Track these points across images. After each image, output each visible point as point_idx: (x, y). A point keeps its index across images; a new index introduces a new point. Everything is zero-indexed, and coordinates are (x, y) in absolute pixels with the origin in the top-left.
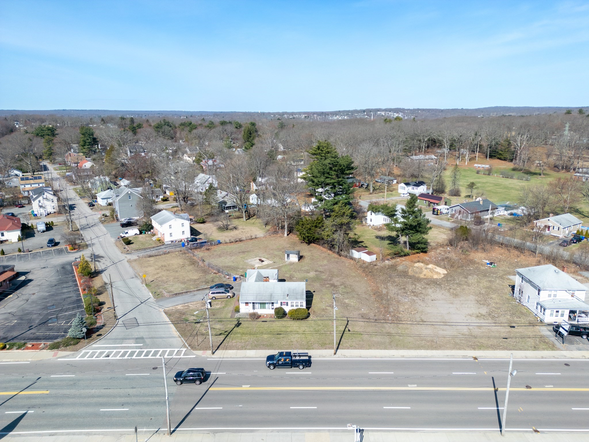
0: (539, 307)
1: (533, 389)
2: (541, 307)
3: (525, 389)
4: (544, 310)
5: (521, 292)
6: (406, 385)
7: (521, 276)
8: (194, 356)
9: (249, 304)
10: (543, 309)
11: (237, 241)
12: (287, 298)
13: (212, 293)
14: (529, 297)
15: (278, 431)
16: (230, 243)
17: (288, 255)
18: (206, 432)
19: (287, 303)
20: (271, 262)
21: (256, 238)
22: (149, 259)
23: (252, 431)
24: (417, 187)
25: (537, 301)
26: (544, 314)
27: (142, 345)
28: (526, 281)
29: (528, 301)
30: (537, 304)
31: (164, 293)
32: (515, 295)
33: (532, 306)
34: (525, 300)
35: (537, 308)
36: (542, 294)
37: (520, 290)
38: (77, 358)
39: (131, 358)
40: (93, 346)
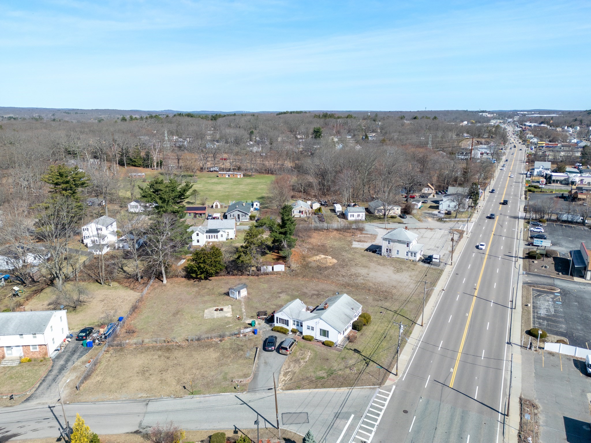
0: (410, 254)
2: (412, 253)
3: (477, 291)
4: (415, 254)
6: (466, 316)
8: (394, 387)
14: (398, 251)
16: (131, 314)
17: (239, 292)
18: (505, 399)
21: (142, 299)
25: (407, 251)
26: (415, 256)
27: (353, 416)
28: (394, 241)
29: (398, 254)
30: (407, 253)
31: (241, 382)
32: (382, 254)
33: (402, 255)
34: (394, 254)
35: (407, 255)
36: (411, 245)
37: (387, 249)
39: (376, 427)
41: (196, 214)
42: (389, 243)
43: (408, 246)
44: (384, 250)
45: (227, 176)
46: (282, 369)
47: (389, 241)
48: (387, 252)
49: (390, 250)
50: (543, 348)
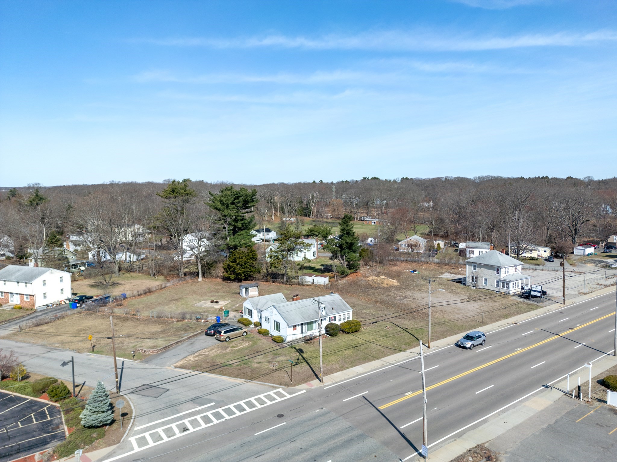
0: (501, 284)
1: (576, 329)
2: (503, 283)
3: (571, 331)
4: (508, 284)
5: (475, 279)
6: (513, 350)
7: (473, 264)
8: (304, 391)
9: (297, 327)
10: (505, 284)
11: (141, 294)
12: (334, 311)
14: (486, 280)
15: (503, 412)
16: (139, 295)
17: (247, 290)
18: (451, 440)
19: (335, 317)
20: (229, 301)
21: (165, 287)
24: (268, 233)
25: (497, 280)
26: (507, 287)
27: (213, 404)
28: (481, 266)
29: (486, 283)
30: (498, 282)
32: (467, 284)
33: (492, 286)
34: (481, 284)
35: (498, 285)
36: (502, 271)
37: (473, 278)
38: (137, 449)
39: (224, 420)
40: (136, 429)
42: (475, 269)
43: (498, 273)
44: (469, 281)
45: (373, 224)
47: (474, 266)
48: (473, 281)
49: (476, 278)
50: (606, 402)
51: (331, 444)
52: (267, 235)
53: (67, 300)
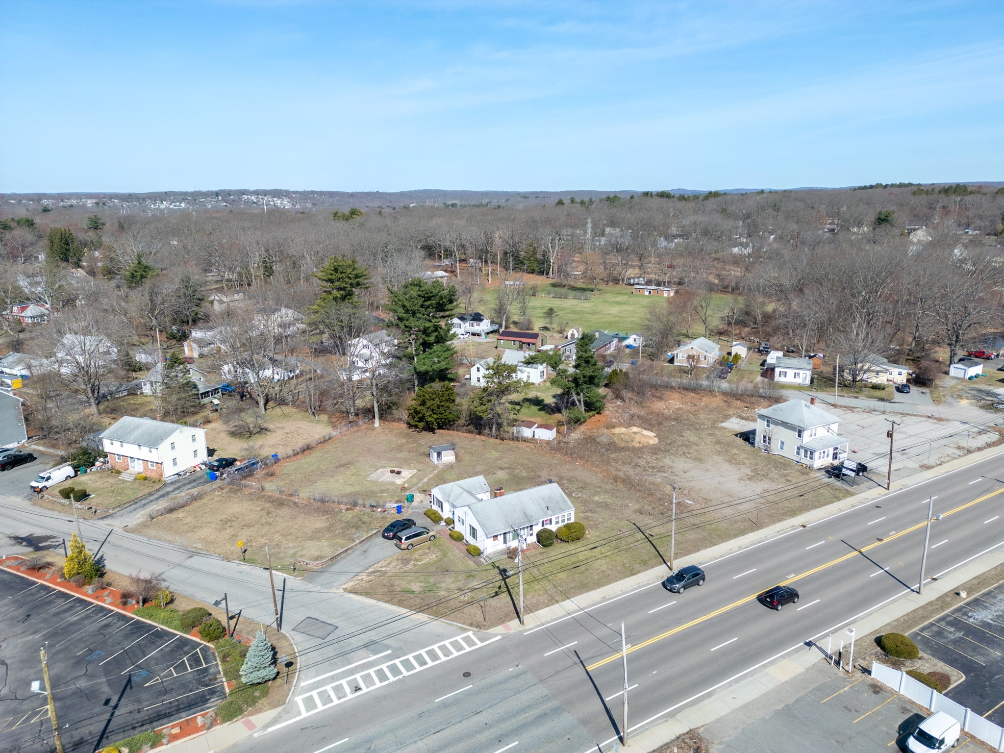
0: (802, 451)
1: (885, 541)
2: (806, 451)
3: (879, 543)
4: (811, 453)
5: (767, 439)
6: (784, 577)
7: (766, 419)
8: (499, 637)
9: (499, 537)
10: (809, 453)
12: (550, 512)
13: (407, 539)
14: (782, 443)
15: (737, 681)
16: (295, 455)
17: (439, 454)
19: (551, 520)
20: (415, 471)
21: (329, 439)
22: (174, 516)
23: (709, 695)
24: (478, 322)
25: (798, 445)
26: (811, 458)
27: (389, 652)
28: (777, 423)
29: (782, 448)
30: (798, 448)
31: (307, 564)
32: (756, 445)
33: (789, 452)
34: (775, 448)
35: (798, 453)
36: (806, 434)
37: (765, 437)
38: (304, 714)
39: (401, 677)
40: (302, 684)
41: (523, 343)
42: (768, 426)
43: (799, 436)
44: (759, 439)
45: (647, 293)
46: (375, 566)
47: (768, 421)
48: (764, 441)
49: (770, 439)
50: (869, 673)
51: (521, 719)
52: (477, 325)
53: (202, 464)
